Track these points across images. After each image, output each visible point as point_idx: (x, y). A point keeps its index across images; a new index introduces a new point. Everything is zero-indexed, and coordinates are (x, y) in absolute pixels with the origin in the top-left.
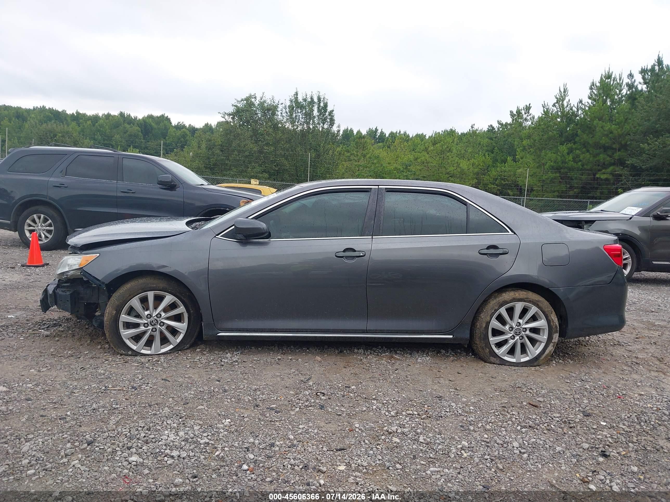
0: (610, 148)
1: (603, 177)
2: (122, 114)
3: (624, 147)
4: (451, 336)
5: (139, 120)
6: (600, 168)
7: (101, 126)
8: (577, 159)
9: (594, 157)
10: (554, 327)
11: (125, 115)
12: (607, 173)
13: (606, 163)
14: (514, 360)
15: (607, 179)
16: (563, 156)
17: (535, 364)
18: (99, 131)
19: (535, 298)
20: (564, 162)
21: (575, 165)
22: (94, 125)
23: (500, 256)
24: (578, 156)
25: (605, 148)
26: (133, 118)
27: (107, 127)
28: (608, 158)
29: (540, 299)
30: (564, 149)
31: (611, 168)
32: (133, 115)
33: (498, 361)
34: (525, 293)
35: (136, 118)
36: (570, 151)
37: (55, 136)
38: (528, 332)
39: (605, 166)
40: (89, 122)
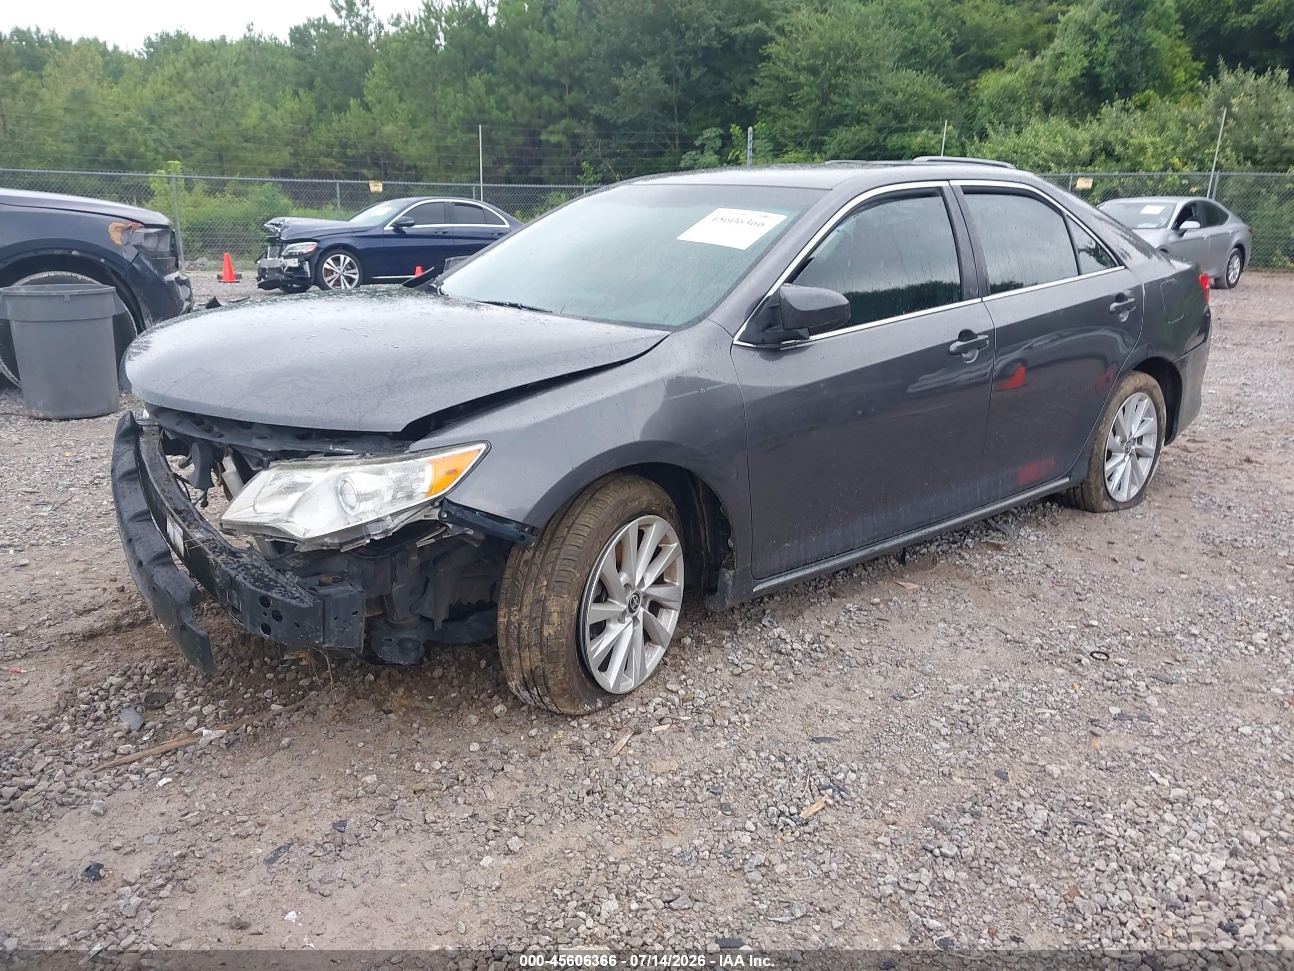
0: (557, 84)
1: (554, 139)
3: (577, 83)
4: (1067, 480)
6: (542, 122)
8: (504, 105)
9: (532, 100)
12: (558, 133)
13: (554, 112)
15: (558, 145)
16: (479, 97)
20: (481, 111)
21: (503, 116)
24: (504, 99)
25: (549, 85)
28: (556, 105)
30: (477, 82)
31: (564, 122)
36: (490, 89)
39: (552, 118)
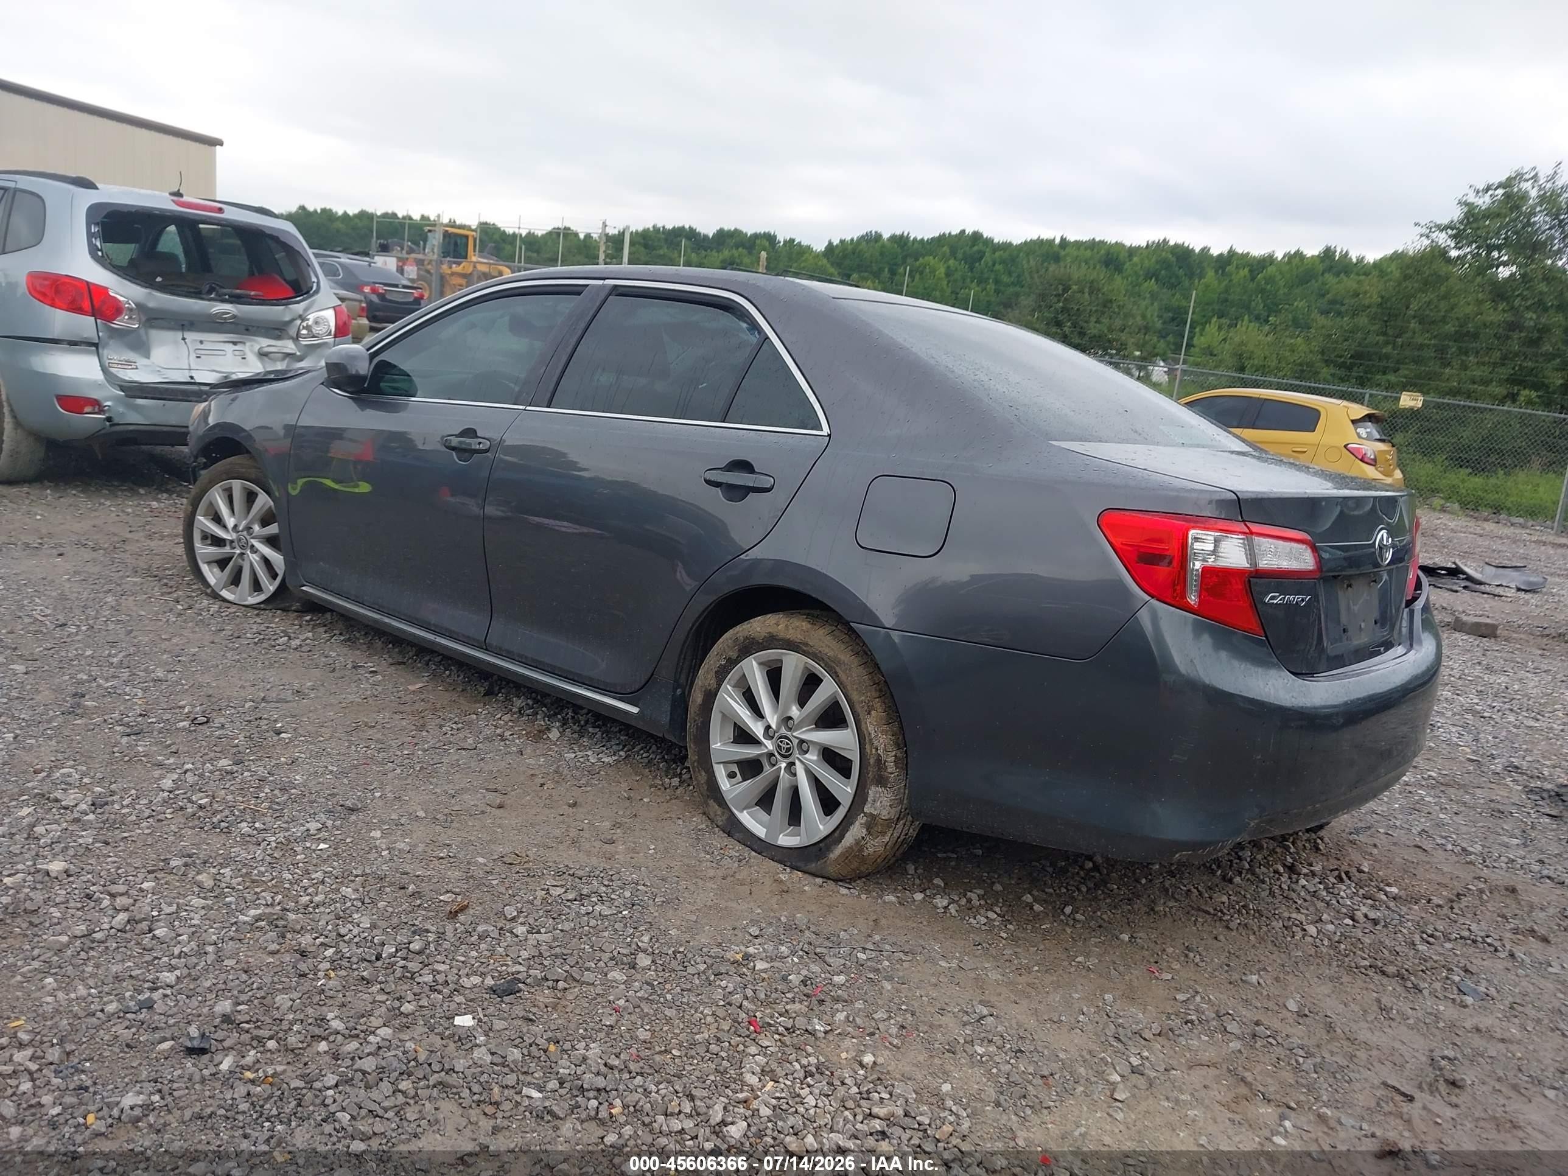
2: (1328, 253)
4: (634, 710)
5: (1368, 263)
7: (1270, 280)
10: (872, 761)
11: (1337, 254)
14: (760, 831)
17: (812, 867)
18: (1263, 291)
19: (827, 650)
22: (1253, 279)
23: (752, 496)
26: (1354, 260)
27: (1282, 283)
29: (842, 657)
32: (1354, 256)
33: (724, 818)
34: (805, 625)
35: (1361, 260)
37: (1066, 289)
38: (812, 757)
40: (1246, 271)
